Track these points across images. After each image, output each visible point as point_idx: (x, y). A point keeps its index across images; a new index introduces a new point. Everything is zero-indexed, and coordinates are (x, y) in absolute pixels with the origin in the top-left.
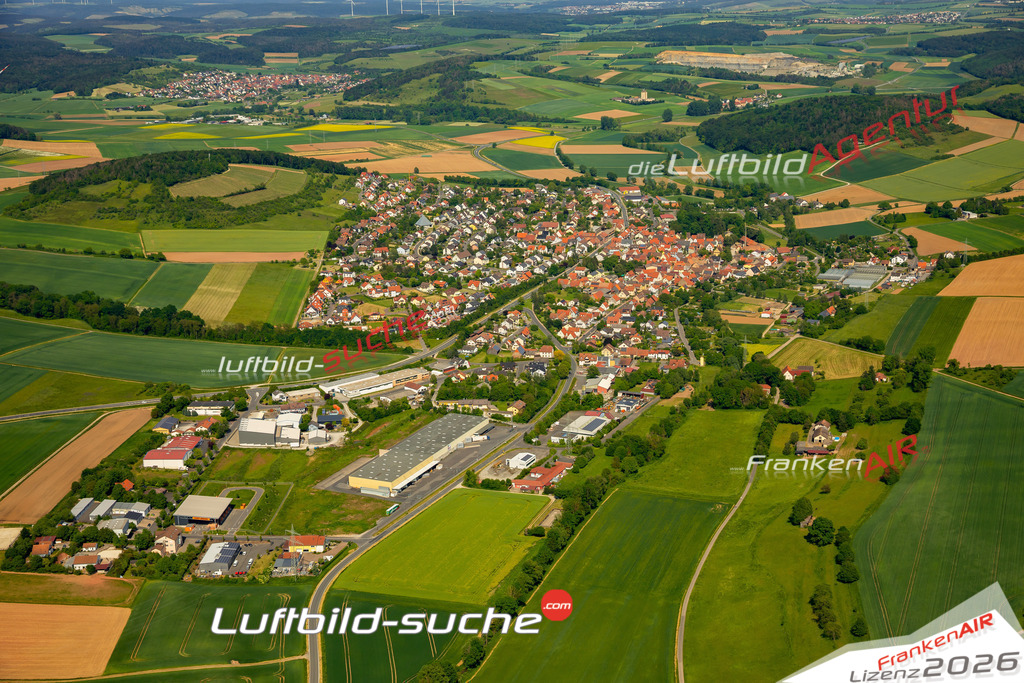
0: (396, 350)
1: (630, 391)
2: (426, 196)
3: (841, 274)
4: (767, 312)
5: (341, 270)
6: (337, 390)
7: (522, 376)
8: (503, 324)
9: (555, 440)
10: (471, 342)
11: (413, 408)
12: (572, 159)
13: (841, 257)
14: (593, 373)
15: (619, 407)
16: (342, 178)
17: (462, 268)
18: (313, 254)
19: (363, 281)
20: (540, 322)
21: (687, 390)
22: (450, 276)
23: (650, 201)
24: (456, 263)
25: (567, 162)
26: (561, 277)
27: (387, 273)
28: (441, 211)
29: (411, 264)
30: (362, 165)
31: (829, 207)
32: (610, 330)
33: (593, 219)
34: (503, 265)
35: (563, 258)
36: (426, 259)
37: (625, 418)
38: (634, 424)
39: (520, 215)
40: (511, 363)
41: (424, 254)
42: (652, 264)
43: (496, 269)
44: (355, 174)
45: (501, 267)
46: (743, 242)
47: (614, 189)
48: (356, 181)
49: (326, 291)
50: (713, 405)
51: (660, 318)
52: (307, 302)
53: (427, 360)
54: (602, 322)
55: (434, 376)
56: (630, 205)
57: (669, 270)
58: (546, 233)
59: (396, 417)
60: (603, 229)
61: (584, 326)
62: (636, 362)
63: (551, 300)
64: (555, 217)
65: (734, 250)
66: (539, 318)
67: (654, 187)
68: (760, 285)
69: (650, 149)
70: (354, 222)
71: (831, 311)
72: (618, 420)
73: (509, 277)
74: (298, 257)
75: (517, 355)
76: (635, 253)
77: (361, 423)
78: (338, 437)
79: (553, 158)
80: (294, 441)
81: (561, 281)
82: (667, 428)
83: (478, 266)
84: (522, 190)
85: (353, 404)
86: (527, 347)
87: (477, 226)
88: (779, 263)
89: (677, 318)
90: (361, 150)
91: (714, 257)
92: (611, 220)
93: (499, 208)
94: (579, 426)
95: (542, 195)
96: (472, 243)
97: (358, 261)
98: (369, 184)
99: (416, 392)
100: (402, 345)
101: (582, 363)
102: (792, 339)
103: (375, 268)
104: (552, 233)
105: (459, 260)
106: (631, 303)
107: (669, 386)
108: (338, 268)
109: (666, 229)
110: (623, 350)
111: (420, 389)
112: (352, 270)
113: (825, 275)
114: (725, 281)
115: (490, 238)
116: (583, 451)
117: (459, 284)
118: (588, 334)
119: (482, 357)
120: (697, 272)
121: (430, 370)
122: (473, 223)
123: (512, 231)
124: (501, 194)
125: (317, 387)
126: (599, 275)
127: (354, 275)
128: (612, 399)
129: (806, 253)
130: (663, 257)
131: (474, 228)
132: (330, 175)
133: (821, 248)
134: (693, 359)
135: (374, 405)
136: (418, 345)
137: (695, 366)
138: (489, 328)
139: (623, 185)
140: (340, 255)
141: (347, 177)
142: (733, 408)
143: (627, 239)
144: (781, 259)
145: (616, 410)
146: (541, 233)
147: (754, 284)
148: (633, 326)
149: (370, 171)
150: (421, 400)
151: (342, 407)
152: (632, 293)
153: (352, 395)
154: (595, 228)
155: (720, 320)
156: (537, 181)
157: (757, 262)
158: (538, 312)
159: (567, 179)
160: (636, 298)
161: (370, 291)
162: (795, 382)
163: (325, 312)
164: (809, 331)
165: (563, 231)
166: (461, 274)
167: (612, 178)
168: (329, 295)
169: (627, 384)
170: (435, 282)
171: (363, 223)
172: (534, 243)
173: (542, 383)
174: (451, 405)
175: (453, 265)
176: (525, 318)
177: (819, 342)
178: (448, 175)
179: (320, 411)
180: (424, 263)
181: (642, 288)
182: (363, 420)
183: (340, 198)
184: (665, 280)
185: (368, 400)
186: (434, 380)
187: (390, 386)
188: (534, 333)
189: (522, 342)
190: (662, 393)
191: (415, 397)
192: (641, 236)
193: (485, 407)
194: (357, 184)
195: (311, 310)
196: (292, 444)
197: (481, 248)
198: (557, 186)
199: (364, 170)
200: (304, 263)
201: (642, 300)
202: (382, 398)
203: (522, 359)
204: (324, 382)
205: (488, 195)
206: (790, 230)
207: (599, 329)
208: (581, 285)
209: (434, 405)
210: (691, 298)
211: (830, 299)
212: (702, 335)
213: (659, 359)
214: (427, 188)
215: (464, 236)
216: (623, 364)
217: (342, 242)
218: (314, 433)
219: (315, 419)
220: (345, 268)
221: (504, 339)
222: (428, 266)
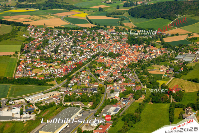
0: (47, 85)
1: (125, 97)
2: (50, 33)
3: (181, 57)
4: (162, 70)
5: (26, 58)
6: (30, 99)
7: (90, 93)
8: (81, 75)
9: (105, 115)
10: (72, 82)
11: (57, 105)
12: (92, 21)
13: (180, 51)
14: (112, 92)
15: (123, 103)
16: (23, 28)
17: (65, 57)
18: (17, 53)
19: (34, 62)
20: (92, 74)
21: (143, 97)
22: (62, 59)
23: (119, 34)
24: (63, 55)
25: (91, 22)
26: (96, 59)
27: (41, 59)
28: (55, 38)
29: (49, 56)
30: (28, 23)
31: (173, 35)
32: (115, 77)
33: (102, 40)
34: (78, 56)
35: (96, 53)
36: (53, 54)
37: (125, 107)
38: (129, 109)
39: (80, 39)
40: (85, 89)
41: (52, 52)
42: (123, 54)
43: (76, 57)
44: (26, 26)
45: (77, 56)
46: (149, 47)
47: (106, 30)
48: (27, 28)
49: (22, 65)
50: (152, 102)
51: (129, 72)
52: (17, 69)
53: (58, 88)
54: (112, 74)
55: (62, 94)
56: (112, 35)
57: (129, 56)
58: (89, 45)
59: (51, 108)
60: (106, 43)
61: (106, 75)
62: (125, 87)
63: (94, 67)
64: (91, 39)
65: (147, 49)
66: (92, 73)
67: (119, 30)
68: (158, 61)
69: (115, 17)
70: (29, 42)
71: (182, 69)
72: (124, 108)
73: (80, 59)
74: (12, 53)
75: (87, 86)
76: (118, 51)
77: (40, 111)
78: (33, 116)
79: (86, 20)
80: (19, 118)
81: (97, 60)
82: (139, 110)
83: (70, 56)
84: (79, 31)
85: (36, 104)
86: (89, 83)
87: (67, 42)
88: (162, 53)
89: (135, 72)
90: (26, 18)
91: (142, 52)
92: (108, 40)
93: (73, 37)
94: (112, 110)
95: (85, 32)
96: (67, 48)
97: (32, 55)
98: (31, 29)
99: (57, 99)
100: (50, 83)
101: (108, 88)
102: (172, 79)
103: (37, 57)
104: (91, 45)
105: (63, 54)
106: (119, 67)
107: (138, 96)
108: (25, 57)
109: (125, 43)
110: (120, 83)
111: (58, 99)
112: (30, 58)
113: (177, 57)
114: (147, 60)
115: (72, 47)
116: (114, 119)
117: (65, 62)
118: (108, 78)
119: (76, 87)
120: (138, 57)
121: (60, 92)
122: (66, 42)
123: (78, 44)
124: (73, 32)
125: (24, 98)
126: (108, 58)
127: (31, 59)
128: (120, 100)
129: (169, 50)
130: (126, 52)
131: (67, 43)
132: (19, 27)
133: (173, 49)
134: (143, 86)
135: (43, 104)
136: (54, 83)
137: (144, 89)
138: (77, 77)
139: (109, 29)
140: (25, 53)
141: (24, 27)
142: (159, 103)
143: (114, 46)
144: (162, 52)
145: (122, 104)
146: (87, 45)
147: (156, 61)
148: (122, 75)
149: (31, 25)
150: (59, 102)
151: (33, 105)
152: (119, 64)
153: (36, 101)
154: (104, 43)
155: (149, 73)
156: (83, 28)
157: (155, 53)
158: (91, 71)
159: (92, 27)
160: (121, 66)
161: (37, 65)
162: (177, 93)
163: (23, 72)
164: (177, 76)
165: (94, 44)
166: (65, 59)
167: (105, 26)
168: (24, 66)
169: (123, 95)
170: (57, 61)
171: (31, 42)
172: (86, 48)
173: (97, 95)
174: (69, 104)
175: (62, 56)
176: (87, 73)
177: (180, 79)
178: (55, 26)
179: (26, 107)
180: (53, 55)
181: (122, 62)
182: (41, 110)
183: (23, 34)
184: (128, 60)
185: (41, 103)
186: (62, 95)
187: (48, 97)
188: (91, 78)
189: (88, 81)
190: (136, 98)
191: (57, 101)
192: (118, 45)
193: (80, 104)
194: (28, 29)
195: (18, 72)
196: (18, 120)
197: (70, 50)
198: (89, 29)
199: (29, 25)
200: (14, 56)
201: (123, 66)
202: (46, 102)
203: (89, 87)
204: (26, 97)
205: (69, 33)
206: (163, 43)
207: (111, 76)
208: (103, 62)
209: (63, 104)
210: (138, 65)
211: (181, 65)
212: (144, 78)
213: (132, 86)
214: (50, 30)
215: (64, 46)
216: (121, 88)
217: (26, 49)
218: (25, 115)
219: (24, 110)
220: (28, 57)
221: (82, 80)
222: (54, 56)
